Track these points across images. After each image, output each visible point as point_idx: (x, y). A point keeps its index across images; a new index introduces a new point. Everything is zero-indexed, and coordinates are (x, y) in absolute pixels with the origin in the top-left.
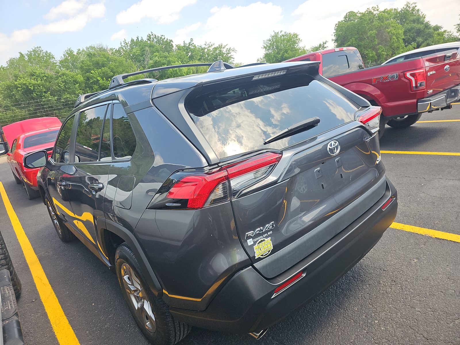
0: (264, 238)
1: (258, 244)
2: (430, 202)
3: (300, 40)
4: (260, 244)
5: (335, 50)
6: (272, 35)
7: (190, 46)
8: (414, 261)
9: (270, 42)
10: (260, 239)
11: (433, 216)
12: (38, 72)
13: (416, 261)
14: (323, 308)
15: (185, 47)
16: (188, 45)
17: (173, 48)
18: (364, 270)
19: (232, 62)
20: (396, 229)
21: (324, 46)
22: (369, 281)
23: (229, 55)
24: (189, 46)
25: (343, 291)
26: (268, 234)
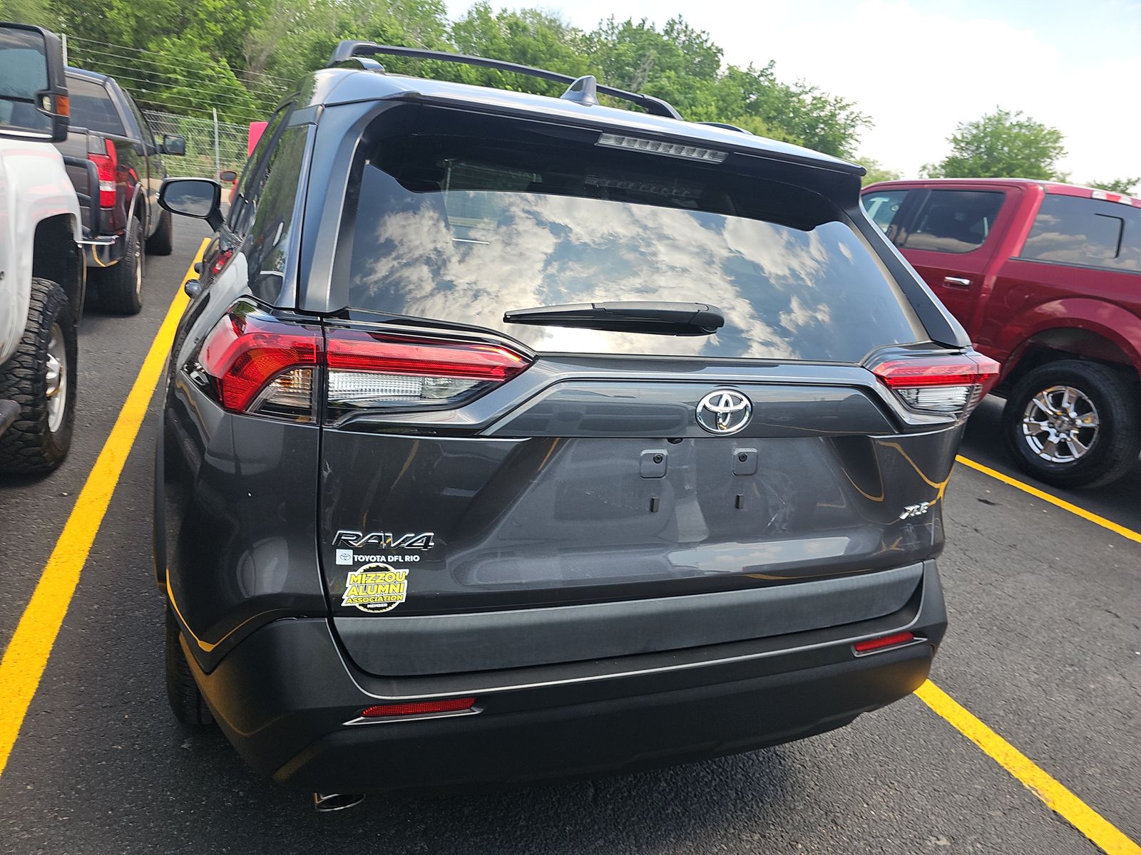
0: (387, 563)
1: (365, 571)
2: (1120, 709)
3: (1063, 152)
4: (369, 574)
5: (1094, 193)
6: (988, 116)
7: (761, 79)
8: (938, 840)
9: (974, 132)
10: (377, 560)
11: (1097, 749)
12: (390, 32)
13: (944, 842)
14: (599, 829)
15: (749, 77)
16: (756, 75)
17: (718, 71)
18: (782, 790)
19: (850, 151)
20: (960, 734)
21: (1128, 191)
22: (772, 827)
23: (851, 131)
24: (759, 76)
25: (683, 815)
26: (403, 558)
